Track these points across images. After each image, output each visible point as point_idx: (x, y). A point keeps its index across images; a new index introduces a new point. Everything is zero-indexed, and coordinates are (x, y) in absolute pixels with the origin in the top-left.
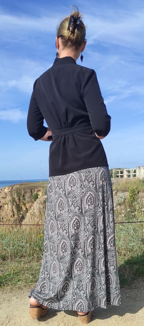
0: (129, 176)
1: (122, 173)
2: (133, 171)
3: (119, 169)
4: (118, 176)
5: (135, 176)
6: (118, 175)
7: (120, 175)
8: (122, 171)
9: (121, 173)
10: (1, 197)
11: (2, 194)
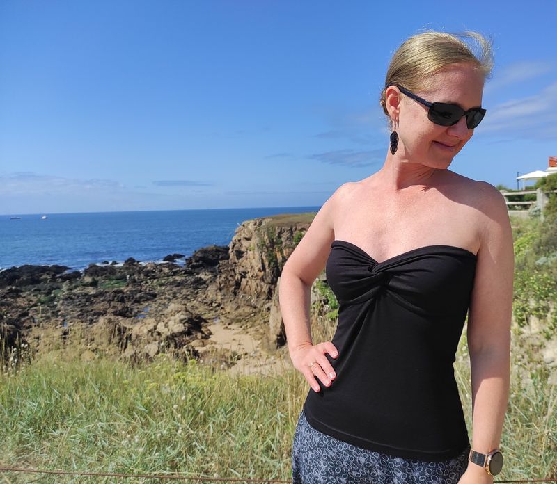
10: (242, 237)
11: (244, 232)
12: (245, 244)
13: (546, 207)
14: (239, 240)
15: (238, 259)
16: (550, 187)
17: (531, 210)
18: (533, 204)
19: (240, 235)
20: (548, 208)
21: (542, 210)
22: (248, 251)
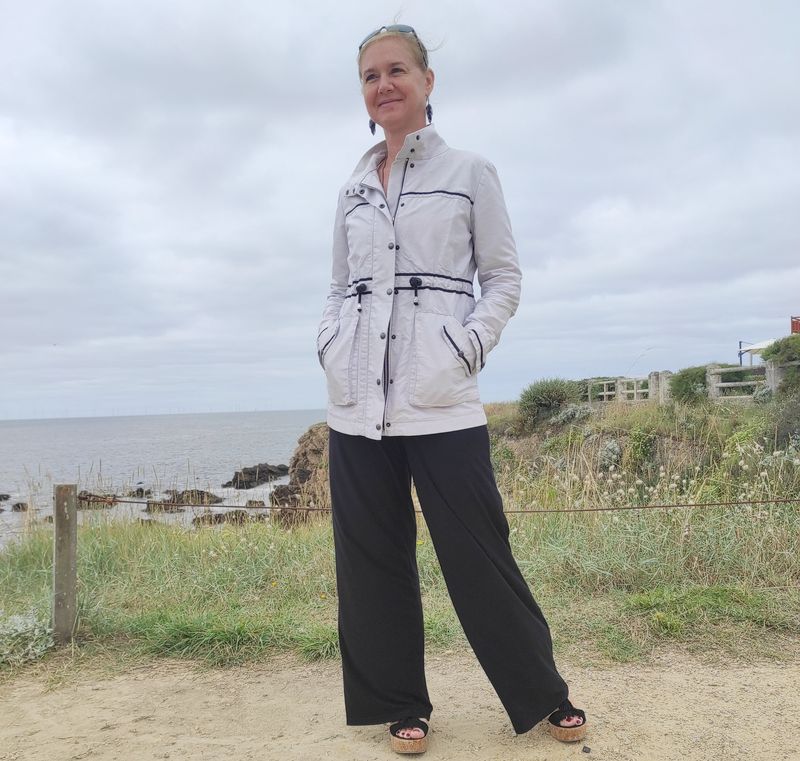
0: (630, 397)
1: (611, 388)
2: (641, 383)
3: (604, 379)
4: (601, 398)
5: (646, 395)
6: (601, 394)
7: (606, 393)
8: (613, 384)
9: (609, 390)
10: (308, 449)
11: (311, 441)
12: (312, 459)
13: (780, 388)
14: (305, 454)
15: (302, 482)
16: (786, 355)
17: (757, 392)
18: (760, 385)
19: (306, 446)
20: (783, 389)
21: (774, 392)
22: (319, 471)
